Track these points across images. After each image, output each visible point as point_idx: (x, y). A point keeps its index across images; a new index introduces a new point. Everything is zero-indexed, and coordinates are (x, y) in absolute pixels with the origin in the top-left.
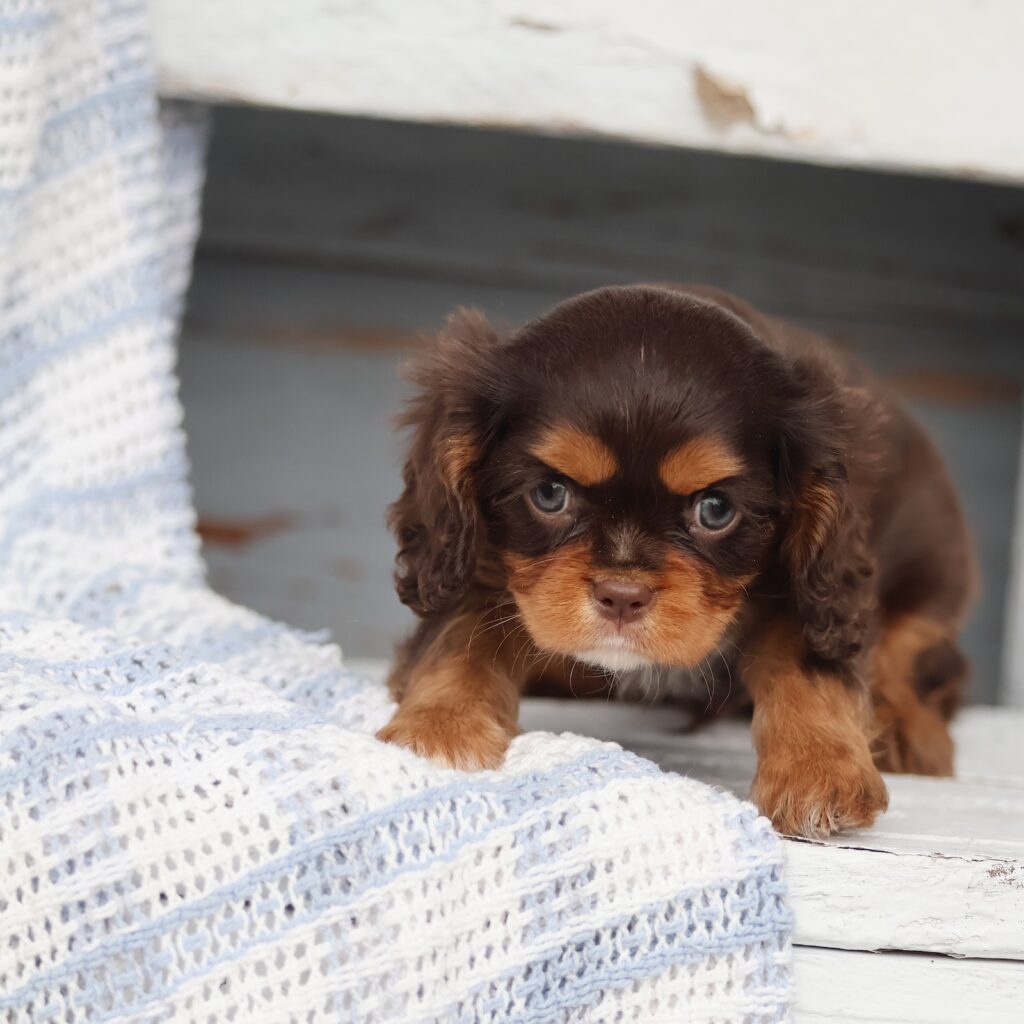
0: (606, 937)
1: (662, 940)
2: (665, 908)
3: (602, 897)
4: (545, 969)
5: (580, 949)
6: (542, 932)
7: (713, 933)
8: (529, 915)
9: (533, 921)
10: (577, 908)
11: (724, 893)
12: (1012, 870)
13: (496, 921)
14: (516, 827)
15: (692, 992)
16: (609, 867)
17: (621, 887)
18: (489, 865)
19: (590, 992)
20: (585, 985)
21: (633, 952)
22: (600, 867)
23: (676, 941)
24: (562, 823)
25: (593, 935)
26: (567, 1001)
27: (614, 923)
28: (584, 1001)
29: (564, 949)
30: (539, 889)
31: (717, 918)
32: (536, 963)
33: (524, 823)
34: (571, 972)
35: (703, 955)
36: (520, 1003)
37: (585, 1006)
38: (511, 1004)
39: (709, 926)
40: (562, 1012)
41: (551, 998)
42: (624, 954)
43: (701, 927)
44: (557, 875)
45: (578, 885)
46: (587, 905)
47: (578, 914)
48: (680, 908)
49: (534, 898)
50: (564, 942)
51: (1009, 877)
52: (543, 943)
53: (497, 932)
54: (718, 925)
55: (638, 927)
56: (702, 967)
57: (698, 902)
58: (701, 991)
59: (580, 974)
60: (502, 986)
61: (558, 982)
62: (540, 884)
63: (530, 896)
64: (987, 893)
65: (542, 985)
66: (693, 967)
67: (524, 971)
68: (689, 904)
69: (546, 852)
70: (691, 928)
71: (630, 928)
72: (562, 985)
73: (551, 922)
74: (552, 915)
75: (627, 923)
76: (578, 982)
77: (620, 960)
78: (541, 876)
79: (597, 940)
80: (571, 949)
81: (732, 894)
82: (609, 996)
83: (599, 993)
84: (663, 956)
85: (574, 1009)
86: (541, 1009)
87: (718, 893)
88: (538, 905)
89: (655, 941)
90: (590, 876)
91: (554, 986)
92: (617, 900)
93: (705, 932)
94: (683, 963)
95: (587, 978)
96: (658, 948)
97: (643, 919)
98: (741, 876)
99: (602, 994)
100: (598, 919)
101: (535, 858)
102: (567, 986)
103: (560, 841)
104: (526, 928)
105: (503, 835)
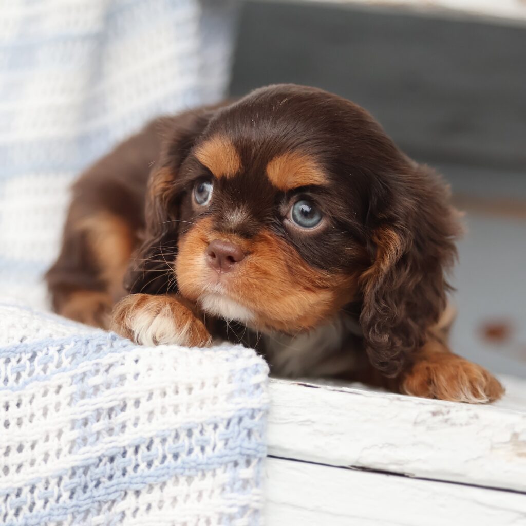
0: (130, 451)
1: (170, 457)
2: (173, 434)
3: (130, 424)
4: (85, 473)
5: (112, 460)
6: (85, 445)
7: (206, 455)
8: (76, 433)
9: (78, 438)
10: (111, 431)
11: (216, 427)
12: (449, 412)
13: (53, 436)
14: (72, 373)
15: (188, 496)
16: (137, 403)
17: (144, 418)
18: (52, 397)
19: (116, 491)
20: (113, 486)
21: (150, 465)
22: (130, 403)
23: (180, 460)
24: (107, 371)
25: (122, 451)
26: (99, 496)
27: (136, 443)
28: (112, 497)
29: (100, 460)
30: (84, 415)
31: (209, 444)
32: (78, 468)
33: (79, 371)
34: (104, 476)
35: (197, 471)
36: (66, 495)
37: (114, 502)
38: (59, 497)
39: (203, 449)
40: (96, 505)
41: (88, 494)
42: (143, 466)
43: (197, 450)
44: (97, 406)
45: (113, 416)
46: (117, 429)
47: (111, 435)
48: (183, 435)
49: (81, 422)
50: (99, 454)
51: (446, 417)
52: (84, 453)
53: (53, 444)
54: (208, 449)
55: (154, 447)
56: (196, 479)
57: (196, 432)
58: (194, 496)
59: (111, 477)
60: (53, 482)
61: (94, 483)
62: (85, 412)
63: (78, 420)
64: (429, 428)
65: (83, 484)
66: (190, 479)
67: (70, 473)
68: (190, 433)
69: (92, 391)
70: (190, 451)
71: (149, 448)
72: (96, 486)
73: (91, 439)
74: (92, 435)
75: (147, 444)
76: (108, 483)
77: (139, 469)
78: (87, 406)
79: (124, 454)
80: (105, 460)
81: (222, 428)
82: (131, 495)
83: (123, 493)
84: (168, 468)
85: (106, 503)
86: (81, 501)
87: (212, 427)
88: (83, 427)
89: (165, 457)
90: (123, 409)
91: (91, 485)
92: (139, 427)
93: (200, 455)
94: (182, 474)
95: (114, 481)
96: (166, 463)
97: (157, 441)
98: (228, 415)
99: (126, 493)
100: (126, 439)
101: (83, 395)
102: (101, 486)
103: (102, 384)
104: (73, 442)
105: (63, 378)
